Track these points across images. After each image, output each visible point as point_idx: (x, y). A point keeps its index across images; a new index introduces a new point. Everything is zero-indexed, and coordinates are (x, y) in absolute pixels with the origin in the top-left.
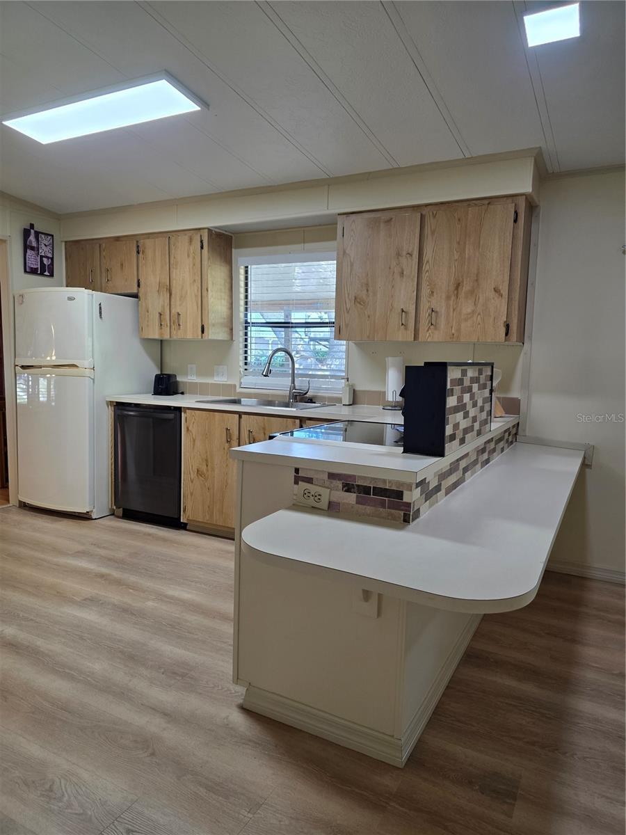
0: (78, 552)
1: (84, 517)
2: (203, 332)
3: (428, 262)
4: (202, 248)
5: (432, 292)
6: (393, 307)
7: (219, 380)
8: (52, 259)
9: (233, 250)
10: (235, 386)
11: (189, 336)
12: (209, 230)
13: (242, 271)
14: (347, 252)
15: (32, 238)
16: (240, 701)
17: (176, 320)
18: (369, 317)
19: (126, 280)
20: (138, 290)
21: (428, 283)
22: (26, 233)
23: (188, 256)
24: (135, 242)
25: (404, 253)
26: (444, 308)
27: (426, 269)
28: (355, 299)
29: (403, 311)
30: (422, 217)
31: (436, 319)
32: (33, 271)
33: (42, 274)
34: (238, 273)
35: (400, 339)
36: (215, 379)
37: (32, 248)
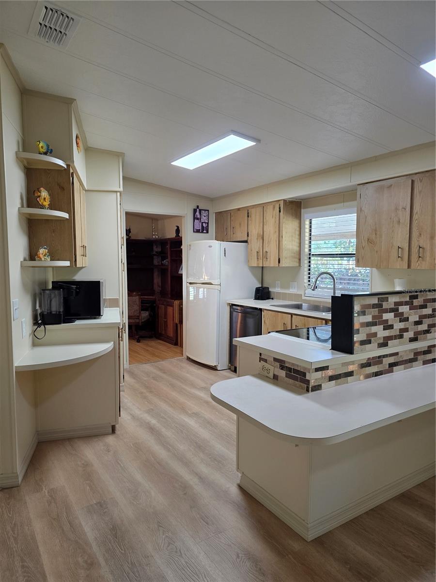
0: (203, 388)
1: (213, 368)
2: (279, 262)
3: (416, 213)
4: (280, 211)
5: (420, 234)
6: (393, 245)
7: (292, 291)
8: (208, 223)
9: (302, 210)
10: (301, 295)
11: (272, 265)
12: (285, 201)
13: (307, 222)
14: (363, 209)
15: (198, 213)
16: (239, 482)
17: (265, 256)
18: (377, 252)
19: (242, 233)
20: (248, 238)
21: (417, 228)
22: (195, 211)
23: (273, 217)
24: (247, 211)
25: (401, 208)
26: (429, 245)
27: (416, 218)
28: (368, 240)
29: (399, 248)
30: (413, 182)
31: (423, 253)
32: (198, 231)
33: (202, 232)
34: (305, 224)
35: (398, 267)
36: (291, 290)
37: (198, 219)
